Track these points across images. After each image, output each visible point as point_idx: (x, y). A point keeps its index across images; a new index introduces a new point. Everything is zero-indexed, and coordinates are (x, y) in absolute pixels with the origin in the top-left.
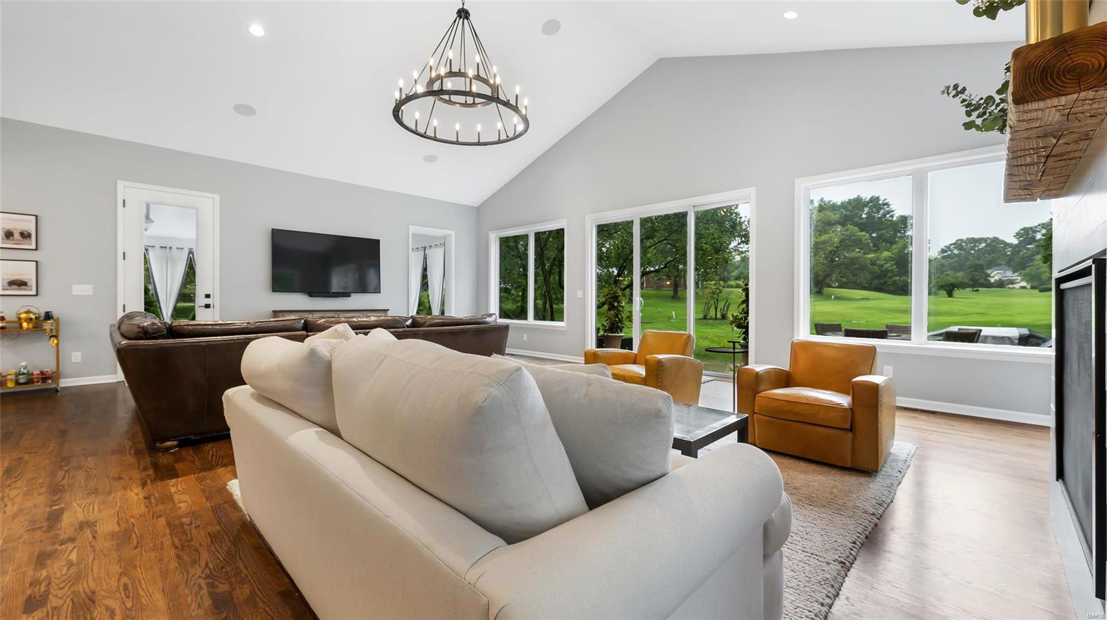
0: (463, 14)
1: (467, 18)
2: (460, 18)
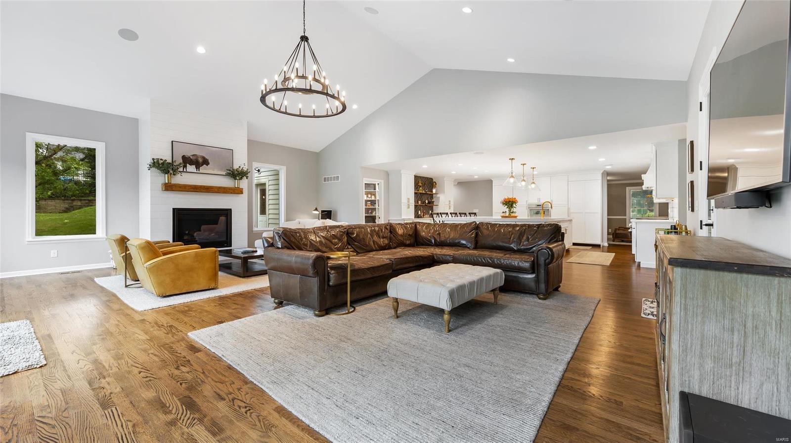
0: (304, 39)
1: (307, 41)
2: (302, 41)
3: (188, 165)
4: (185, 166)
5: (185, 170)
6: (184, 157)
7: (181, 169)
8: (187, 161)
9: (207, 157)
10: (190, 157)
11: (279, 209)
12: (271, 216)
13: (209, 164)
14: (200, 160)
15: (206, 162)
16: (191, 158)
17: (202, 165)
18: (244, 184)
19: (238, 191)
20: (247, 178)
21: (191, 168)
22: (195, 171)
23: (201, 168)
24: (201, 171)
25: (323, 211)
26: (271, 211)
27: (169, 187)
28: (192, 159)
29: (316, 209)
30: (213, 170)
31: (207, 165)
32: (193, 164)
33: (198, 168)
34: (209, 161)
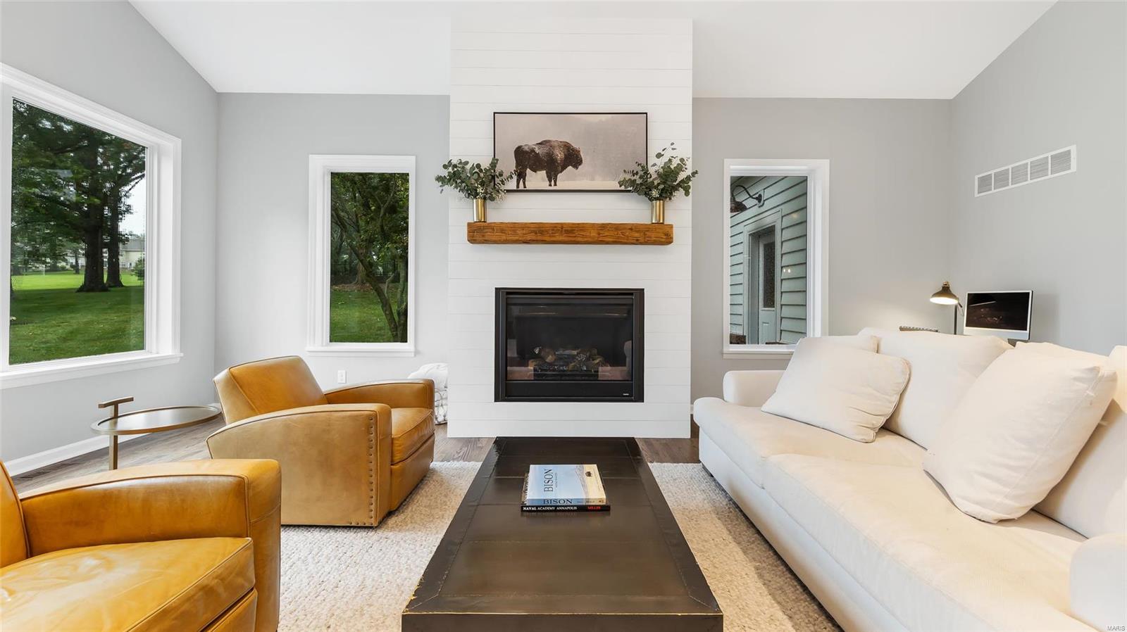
3: (528, 171)
4: (521, 176)
5: (521, 187)
6: (519, 152)
7: (512, 184)
8: (526, 160)
9: (575, 145)
10: (533, 151)
11: (805, 291)
12: (787, 312)
13: (581, 162)
14: (559, 155)
15: (573, 158)
16: (537, 151)
17: (564, 168)
18: (679, 212)
19: (658, 235)
20: (687, 194)
21: (537, 179)
22: (545, 185)
23: (559, 176)
24: (560, 185)
25: (974, 299)
26: (786, 299)
27: (480, 233)
28: (537, 155)
29: (946, 291)
30: (593, 179)
31: (576, 167)
32: (541, 169)
33: (552, 177)
34: (582, 154)
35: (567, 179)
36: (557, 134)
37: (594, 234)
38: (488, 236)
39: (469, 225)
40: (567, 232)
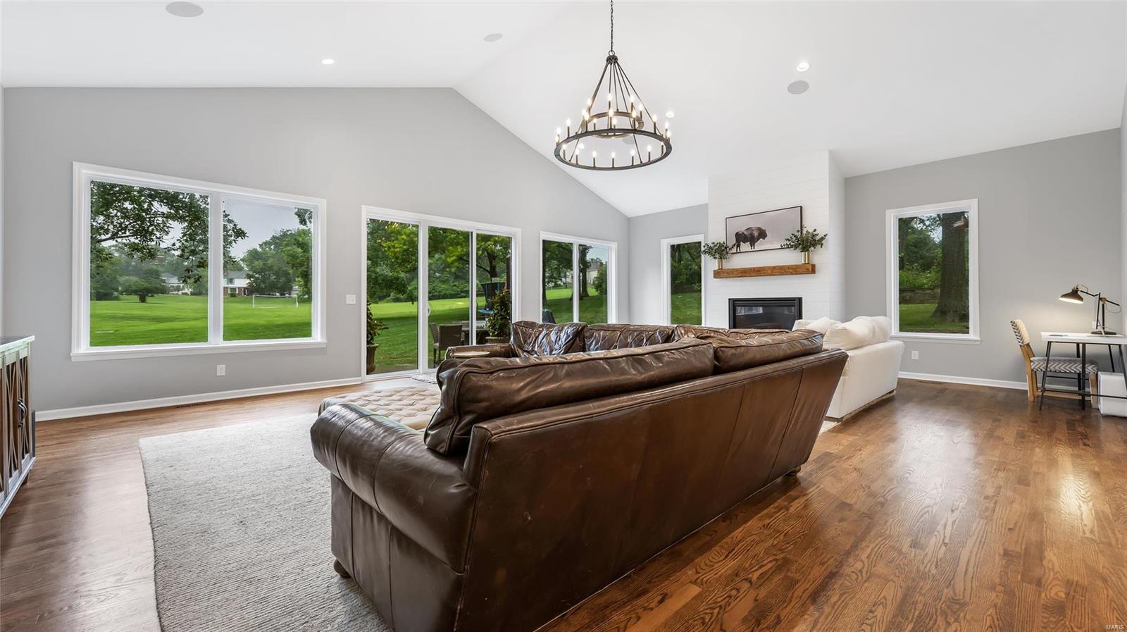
0: (612, 60)
3: (742, 243)
4: (739, 246)
5: (738, 251)
6: (737, 235)
7: (734, 250)
8: (741, 238)
10: (743, 233)
13: (766, 236)
14: (756, 234)
15: (762, 234)
16: (745, 233)
17: (758, 240)
18: (818, 256)
19: (808, 269)
21: (745, 247)
22: (749, 249)
23: (756, 244)
28: (745, 235)
30: (772, 244)
31: (764, 239)
32: (747, 242)
33: (752, 245)
34: (767, 232)
35: (760, 245)
36: (754, 223)
37: (770, 272)
38: (722, 275)
39: (714, 271)
40: (757, 271)
